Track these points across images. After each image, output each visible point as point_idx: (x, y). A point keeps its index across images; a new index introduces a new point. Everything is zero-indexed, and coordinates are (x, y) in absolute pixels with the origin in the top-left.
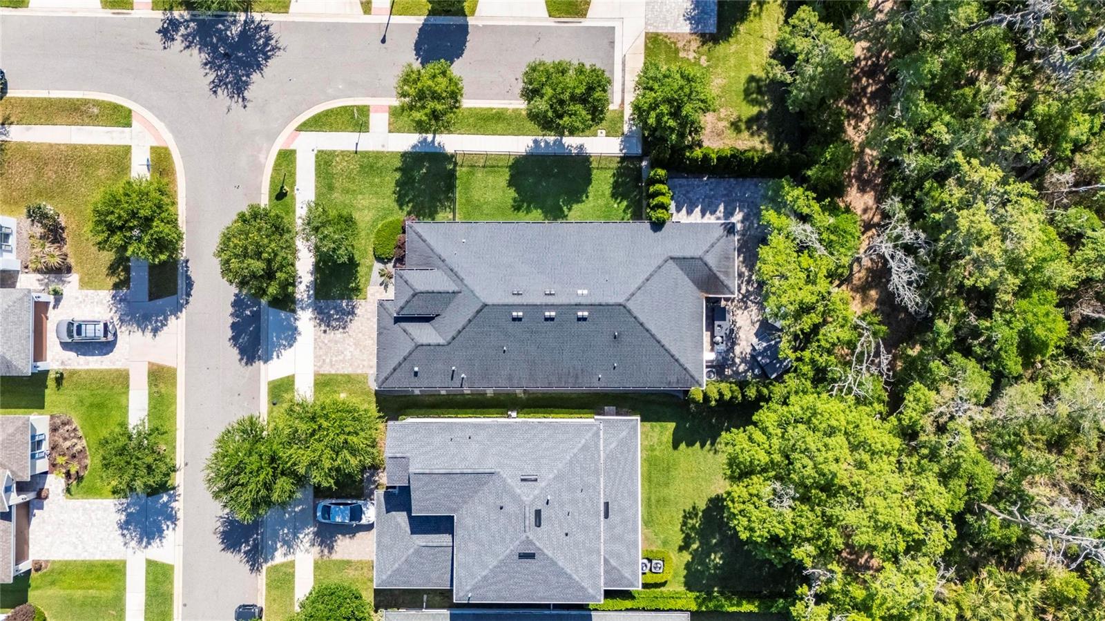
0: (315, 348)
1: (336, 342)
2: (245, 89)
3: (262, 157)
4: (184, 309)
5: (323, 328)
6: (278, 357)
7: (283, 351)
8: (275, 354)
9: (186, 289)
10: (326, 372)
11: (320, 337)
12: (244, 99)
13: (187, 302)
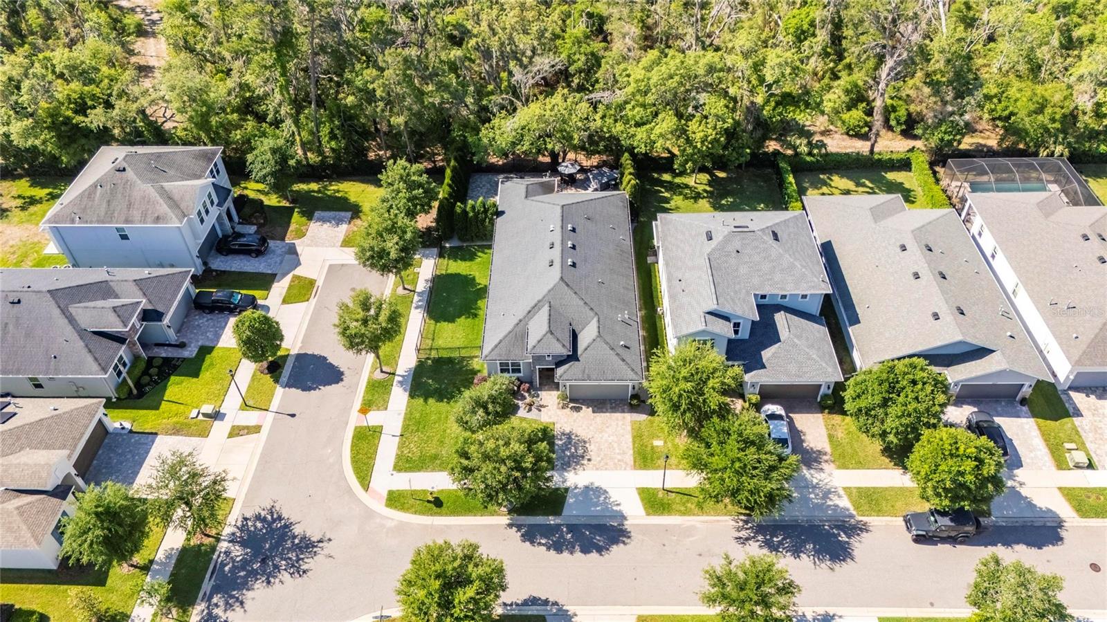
0: (606, 469)
1: (600, 449)
2: (309, 540)
3: (390, 524)
4: (564, 608)
5: (585, 462)
6: (618, 505)
7: (611, 500)
8: (615, 508)
9: (540, 605)
10: (632, 459)
11: (594, 465)
12: (319, 542)
13: (556, 604)
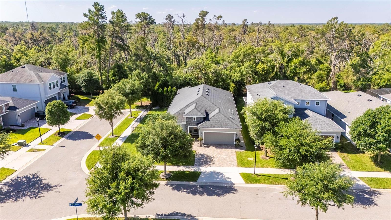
0: (222, 166)
1: (219, 160)
2: (49, 185)
4: (195, 218)
5: (211, 164)
6: (230, 179)
7: (225, 177)
8: (227, 180)
9: (180, 216)
10: (237, 163)
11: (216, 165)
13: (190, 215)
